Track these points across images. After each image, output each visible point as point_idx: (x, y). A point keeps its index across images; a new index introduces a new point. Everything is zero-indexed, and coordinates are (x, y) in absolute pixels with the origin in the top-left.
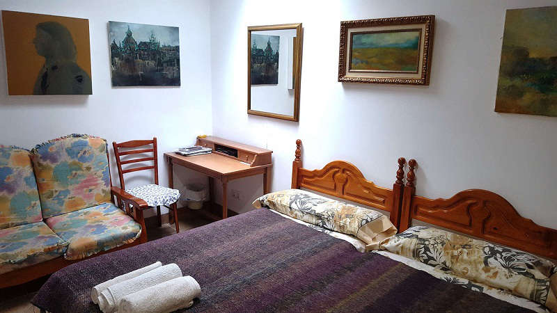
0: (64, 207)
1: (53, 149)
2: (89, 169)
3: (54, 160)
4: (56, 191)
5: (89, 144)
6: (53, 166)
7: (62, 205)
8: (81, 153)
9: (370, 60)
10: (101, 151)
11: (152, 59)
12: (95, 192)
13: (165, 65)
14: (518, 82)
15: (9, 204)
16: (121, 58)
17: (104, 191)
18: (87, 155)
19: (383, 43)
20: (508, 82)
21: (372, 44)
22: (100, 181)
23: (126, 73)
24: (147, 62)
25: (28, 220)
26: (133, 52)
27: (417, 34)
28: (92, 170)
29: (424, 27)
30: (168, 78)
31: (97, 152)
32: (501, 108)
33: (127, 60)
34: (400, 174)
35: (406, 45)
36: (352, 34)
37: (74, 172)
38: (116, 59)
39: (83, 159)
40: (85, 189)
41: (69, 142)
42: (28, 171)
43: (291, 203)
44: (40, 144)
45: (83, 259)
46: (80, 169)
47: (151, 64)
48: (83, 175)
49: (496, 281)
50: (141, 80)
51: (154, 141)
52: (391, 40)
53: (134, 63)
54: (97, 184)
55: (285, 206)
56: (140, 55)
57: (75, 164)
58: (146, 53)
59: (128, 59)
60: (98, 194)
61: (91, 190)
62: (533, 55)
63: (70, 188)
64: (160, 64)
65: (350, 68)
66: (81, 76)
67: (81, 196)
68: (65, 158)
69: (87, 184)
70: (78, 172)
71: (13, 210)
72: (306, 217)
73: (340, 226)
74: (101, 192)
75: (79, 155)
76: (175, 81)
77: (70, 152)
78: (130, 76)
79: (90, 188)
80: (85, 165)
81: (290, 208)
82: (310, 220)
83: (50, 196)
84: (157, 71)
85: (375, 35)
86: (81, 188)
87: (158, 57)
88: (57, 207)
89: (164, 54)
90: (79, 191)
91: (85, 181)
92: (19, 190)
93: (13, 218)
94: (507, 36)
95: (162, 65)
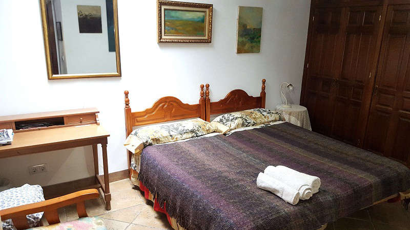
9: (178, 28)
14: (244, 39)
19: (184, 18)
20: (241, 39)
21: (177, 17)
27: (203, 14)
29: (207, 11)
32: (239, 51)
34: (202, 95)
35: (199, 20)
36: (165, 9)
43: (169, 132)
49: (270, 120)
55: (166, 137)
62: (248, 27)
65: (165, 33)
73: (207, 131)
81: (171, 135)
82: (188, 136)
85: (180, 12)
94: (240, 18)
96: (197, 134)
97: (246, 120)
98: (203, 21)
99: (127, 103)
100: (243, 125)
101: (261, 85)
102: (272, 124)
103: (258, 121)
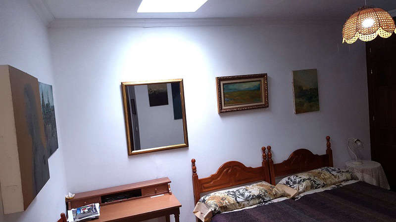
9: (236, 98)
19: (242, 88)
20: (298, 101)
21: (235, 89)
27: (259, 83)
29: (262, 79)
34: (264, 157)
35: (255, 88)
36: (224, 84)
43: (236, 199)
49: (341, 179)
52: (246, 86)
55: (234, 204)
62: (304, 88)
65: (225, 104)
72: (251, 202)
73: (274, 195)
81: (238, 202)
82: (255, 202)
85: (237, 84)
94: (295, 81)
96: (264, 199)
97: (315, 182)
98: (259, 89)
99: (194, 170)
100: (312, 187)
101: (325, 142)
102: (344, 184)
103: (328, 182)
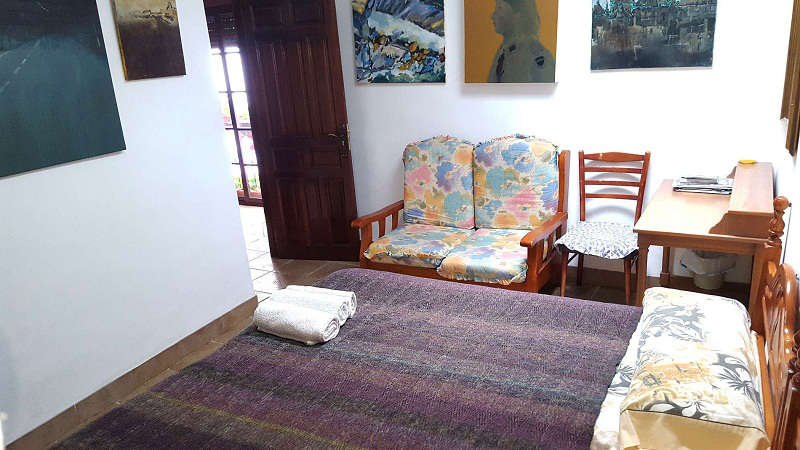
0: (493, 220)
1: (488, 151)
2: (526, 180)
3: (488, 163)
4: (487, 200)
5: (530, 149)
6: (487, 169)
7: (491, 218)
8: (519, 159)
10: (545, 161)
11: (660, 23)
12: (530, 212)
13: (683, 30)
15: (443, 201)
16: (607, 27)
17: (541, 214)
18: (525, 163)
22: (538, 200)
23: (613, 48)
24: (649, 28)
25: (456, 223)
26: (626, 16)
28: (530, 183)
30: (686, 53)
31: (538, 162)
33: (617, 30)
37: (509, 181)
38: (600, 29)
39: (520, 167)
40: (519, 206)
41: (507, 144)
42: (466, 170)
44: (483, 142)
45: (451, 280)
46: (516, 179)
47: (658, 30)
48: (518, 188)
50: (636, 58)
51: (646, 158)
53: (626, 31)
54: (534, 203)
56: (638, 19)
57: (511, 171)
58: (649, 14)
59: (618, 27)
60: (533, 217)
61: (525, 209)
63: (502, 199)
64: (674, 30)
66: (542, 57)
67: (513, 213)
68: (499, 162)
69: (522, 199)
70: (514, 182)
71: (445, 209)
74: (538, 214)
75: (516, 162)
76: (702, 58)
77: (506, 156)
78: (618, 53)
79: (525, 206)
80: (522, 175)
83: (482, 204)
84: (666, 42)
86: (516, 202)
87: (670, 18)
88: (486, 218)
89: (684, 12)
90: (512, 206)
91: (520, 196)
92: (454, 190)
93: (444, 217)
95: (677, 32)
